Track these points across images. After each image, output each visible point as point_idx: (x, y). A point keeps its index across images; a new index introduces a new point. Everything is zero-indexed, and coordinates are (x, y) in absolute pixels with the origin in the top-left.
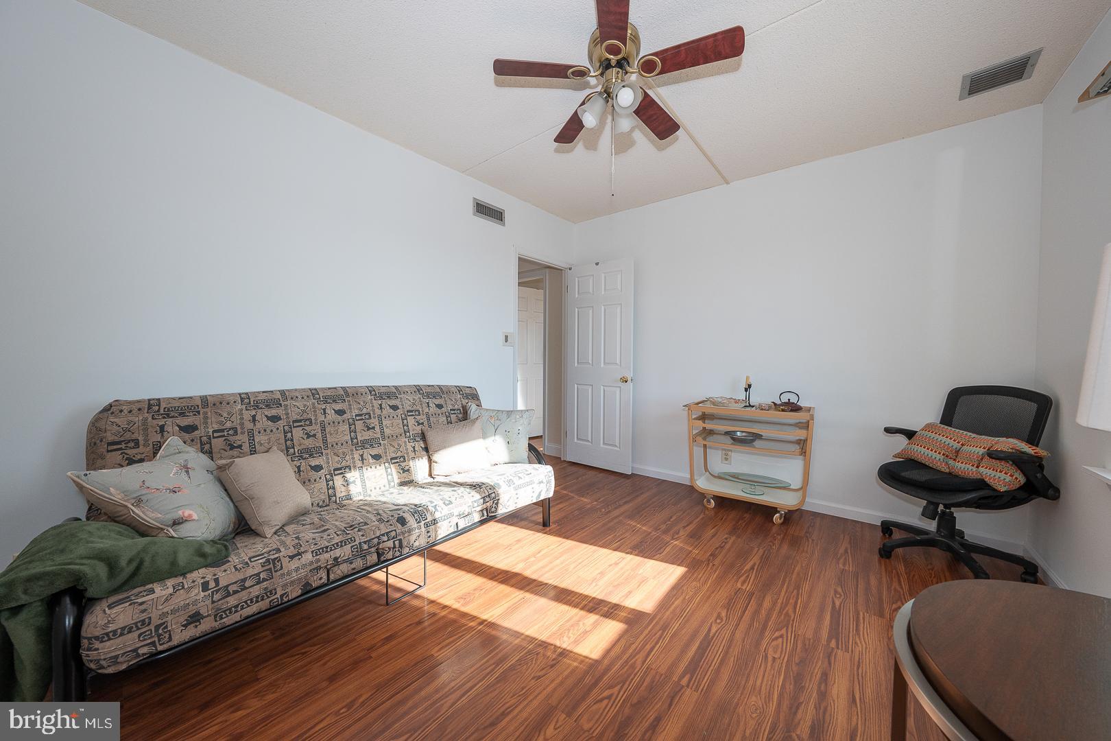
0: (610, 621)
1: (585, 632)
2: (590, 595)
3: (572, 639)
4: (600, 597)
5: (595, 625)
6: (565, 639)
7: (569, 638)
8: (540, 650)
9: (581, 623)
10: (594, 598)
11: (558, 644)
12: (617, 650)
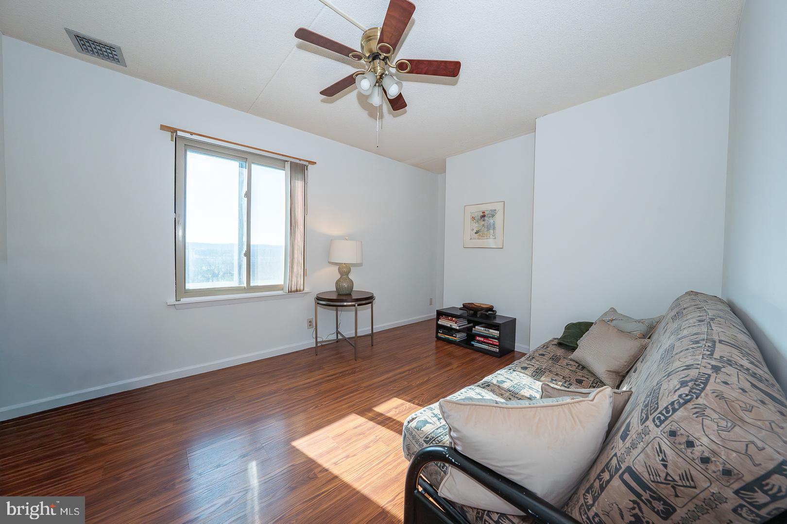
0: (380, 412)
1: (396, 408)
2: (385, 429)
3: (404, 406)
4: (379, 426)
5: (389, 411)
6: (408, 406)
7: (406, 406)
8: (420, 403)
9: (397, 413)
10: (384, 426)
11: (412, 404)
12: (383, 400)
